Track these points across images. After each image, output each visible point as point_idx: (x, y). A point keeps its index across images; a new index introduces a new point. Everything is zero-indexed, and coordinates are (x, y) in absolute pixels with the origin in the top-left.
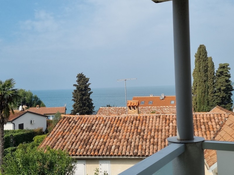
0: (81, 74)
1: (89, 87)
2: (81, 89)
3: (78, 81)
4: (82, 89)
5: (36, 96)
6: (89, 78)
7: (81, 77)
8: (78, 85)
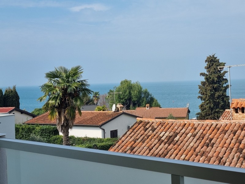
0: (213, 56)
1: (224, 78)
2: (211, 80)
3: (208, 68)
4: (213, 80)
5: (146, 90)
6: (225, 63)
7: (212, 62)
8: (208, 74)
